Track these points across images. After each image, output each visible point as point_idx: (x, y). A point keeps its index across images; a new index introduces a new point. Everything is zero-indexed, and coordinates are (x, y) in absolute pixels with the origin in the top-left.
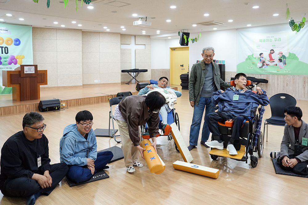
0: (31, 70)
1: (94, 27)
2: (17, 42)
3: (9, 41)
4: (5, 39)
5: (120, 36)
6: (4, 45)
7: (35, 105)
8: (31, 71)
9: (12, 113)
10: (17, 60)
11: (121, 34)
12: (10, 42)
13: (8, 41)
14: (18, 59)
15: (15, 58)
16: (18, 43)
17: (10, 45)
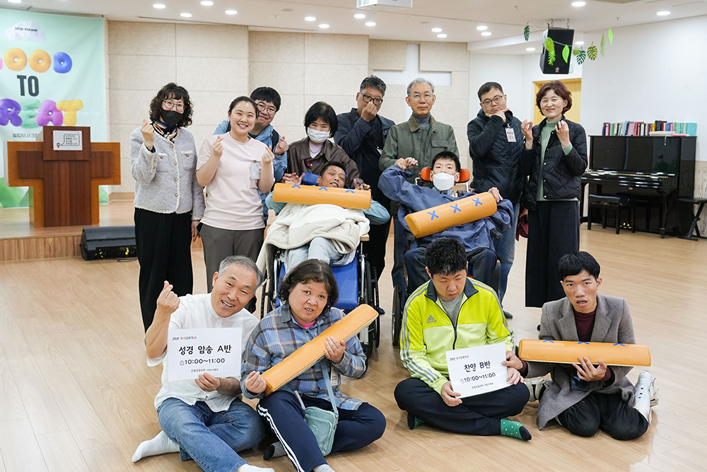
0: (73, 141)
1: (276, 17)
2: (64, 63)
3: (40, 61)
4: (30, 56)
5: (367, 46)
6: (28, 72)
7: (70, 239)
8: (71, 144)
9: (6, 258)
10: (63, 112)
11: (370, 40)
12: (43, 63)
13: (38, 59)
14: (65, 111)
15: (58, 107)
16: (64, 65)
17: (43, 70)
